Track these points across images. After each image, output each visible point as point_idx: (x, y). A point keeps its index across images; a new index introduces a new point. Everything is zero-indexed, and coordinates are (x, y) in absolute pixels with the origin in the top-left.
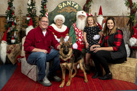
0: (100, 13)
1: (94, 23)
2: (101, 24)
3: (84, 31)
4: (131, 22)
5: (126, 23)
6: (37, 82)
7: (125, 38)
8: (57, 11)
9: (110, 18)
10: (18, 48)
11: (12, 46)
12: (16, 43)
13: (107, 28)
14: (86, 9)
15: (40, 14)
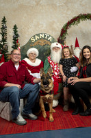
3: (60, 63)
6: (11, 121)
14: (61, 41)
15: (12, 49)
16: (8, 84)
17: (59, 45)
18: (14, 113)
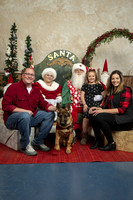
2: (105, 83)
3: (82, 90)
6: (18, 151)
13: (111, 85)
16: (17, 109)
18: (24, 142)
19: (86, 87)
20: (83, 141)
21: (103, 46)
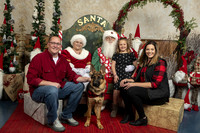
0: (138, 34)
1: (128, 48)
2: (137, 50)
3: (113, 59)
4: (179, 49)
5: (172, 51)
6: (45, 126)
7: (169, 71)
8: (75, 29)
9: (150, 42)
10: (19, 80)
11: (10, 76)
12: (16, 71)
13: (145, 56)
14: (117, 28)
15: (51, 32)
17: (115, 35)
19: (117, 57)
20: (113, 114)
21: (136, 9)
